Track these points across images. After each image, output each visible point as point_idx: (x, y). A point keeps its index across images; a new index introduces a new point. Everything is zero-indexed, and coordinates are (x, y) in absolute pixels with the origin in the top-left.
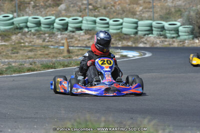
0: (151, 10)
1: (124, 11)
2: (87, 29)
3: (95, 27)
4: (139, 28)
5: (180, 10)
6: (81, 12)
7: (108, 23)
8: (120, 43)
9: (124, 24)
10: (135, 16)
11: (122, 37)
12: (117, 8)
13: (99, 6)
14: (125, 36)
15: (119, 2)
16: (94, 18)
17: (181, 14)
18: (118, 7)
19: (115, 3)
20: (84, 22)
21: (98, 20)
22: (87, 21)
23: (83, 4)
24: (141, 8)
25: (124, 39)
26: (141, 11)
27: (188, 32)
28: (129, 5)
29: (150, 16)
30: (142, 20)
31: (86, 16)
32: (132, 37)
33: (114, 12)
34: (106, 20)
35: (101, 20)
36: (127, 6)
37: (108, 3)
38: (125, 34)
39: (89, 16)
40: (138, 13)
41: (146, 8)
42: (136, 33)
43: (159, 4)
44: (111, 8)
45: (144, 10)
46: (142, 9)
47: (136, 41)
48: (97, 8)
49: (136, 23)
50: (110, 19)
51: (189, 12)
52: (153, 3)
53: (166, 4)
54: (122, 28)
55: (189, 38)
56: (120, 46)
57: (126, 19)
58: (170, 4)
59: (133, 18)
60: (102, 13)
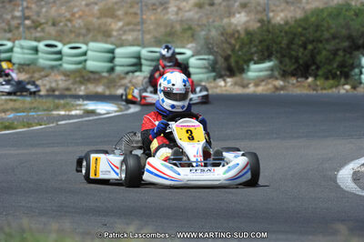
0: (139, 28)
1: (88, 30)
2: (22, 62)
3: (37, 59)
4: (117, 61)
5: (190, 28)
6: (10, 31)
7: (60, 53)
8: (83, 88)
9: (89, 53)
10: (109, 40)
11: (86, 78)
12: (77, 25)
13: (43, 21)
14: (92, 76)
15: (80, 13)
16: (34, 44)
17: (193, 36)
18: (78, 23)
19: (73, 15)
20: (15, 49)
21: (41, 45)
22: (22, 47)
23: (14, 18)
24: (120, 24)
25: (89, 80)
26: (120, 29)
27: (206, 68)
28: (98, 18)
29: (136, 39)
30: (121, 45)
31: (20, 39)
32: (105, 77)
33: (71, 32)
34: (56, 46)
35: (48, 46)
36: (95, 20)
37: (60, 15)
38: (92, 72)
39: (26, 39)
40: (115, 33)
41: (128, 24)
42: (112, 70)
43: (153, 18)
44: (66, 25)
45: (127, 28)
46: (123, 26)
47: (112, 83)
48: (41, 24)
49: (112, 52)
50: (64, 44)
51: (209, 30)
52: (142, 15)
53: (166, 17)
54: (85, 61)
55: (208, 79)
56: (81, 93)
57: (92, 45)
58: (172, 17)
59: (106, 42)
60: (49, 34)
